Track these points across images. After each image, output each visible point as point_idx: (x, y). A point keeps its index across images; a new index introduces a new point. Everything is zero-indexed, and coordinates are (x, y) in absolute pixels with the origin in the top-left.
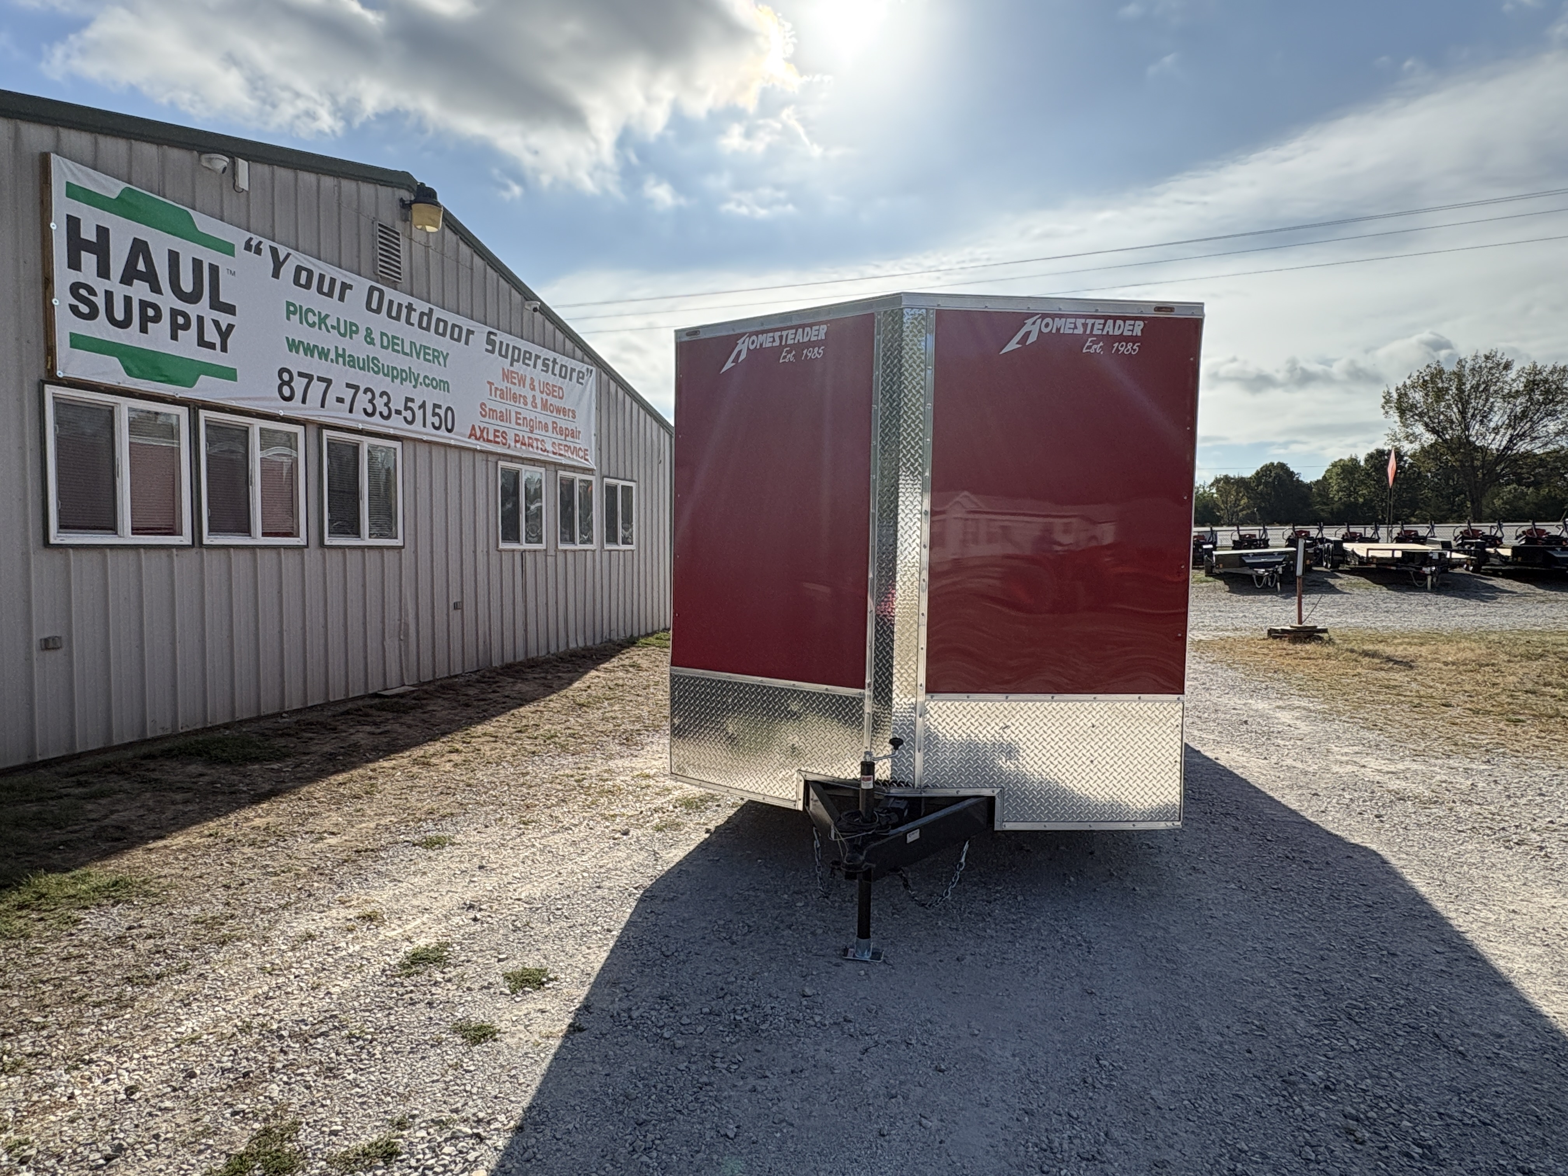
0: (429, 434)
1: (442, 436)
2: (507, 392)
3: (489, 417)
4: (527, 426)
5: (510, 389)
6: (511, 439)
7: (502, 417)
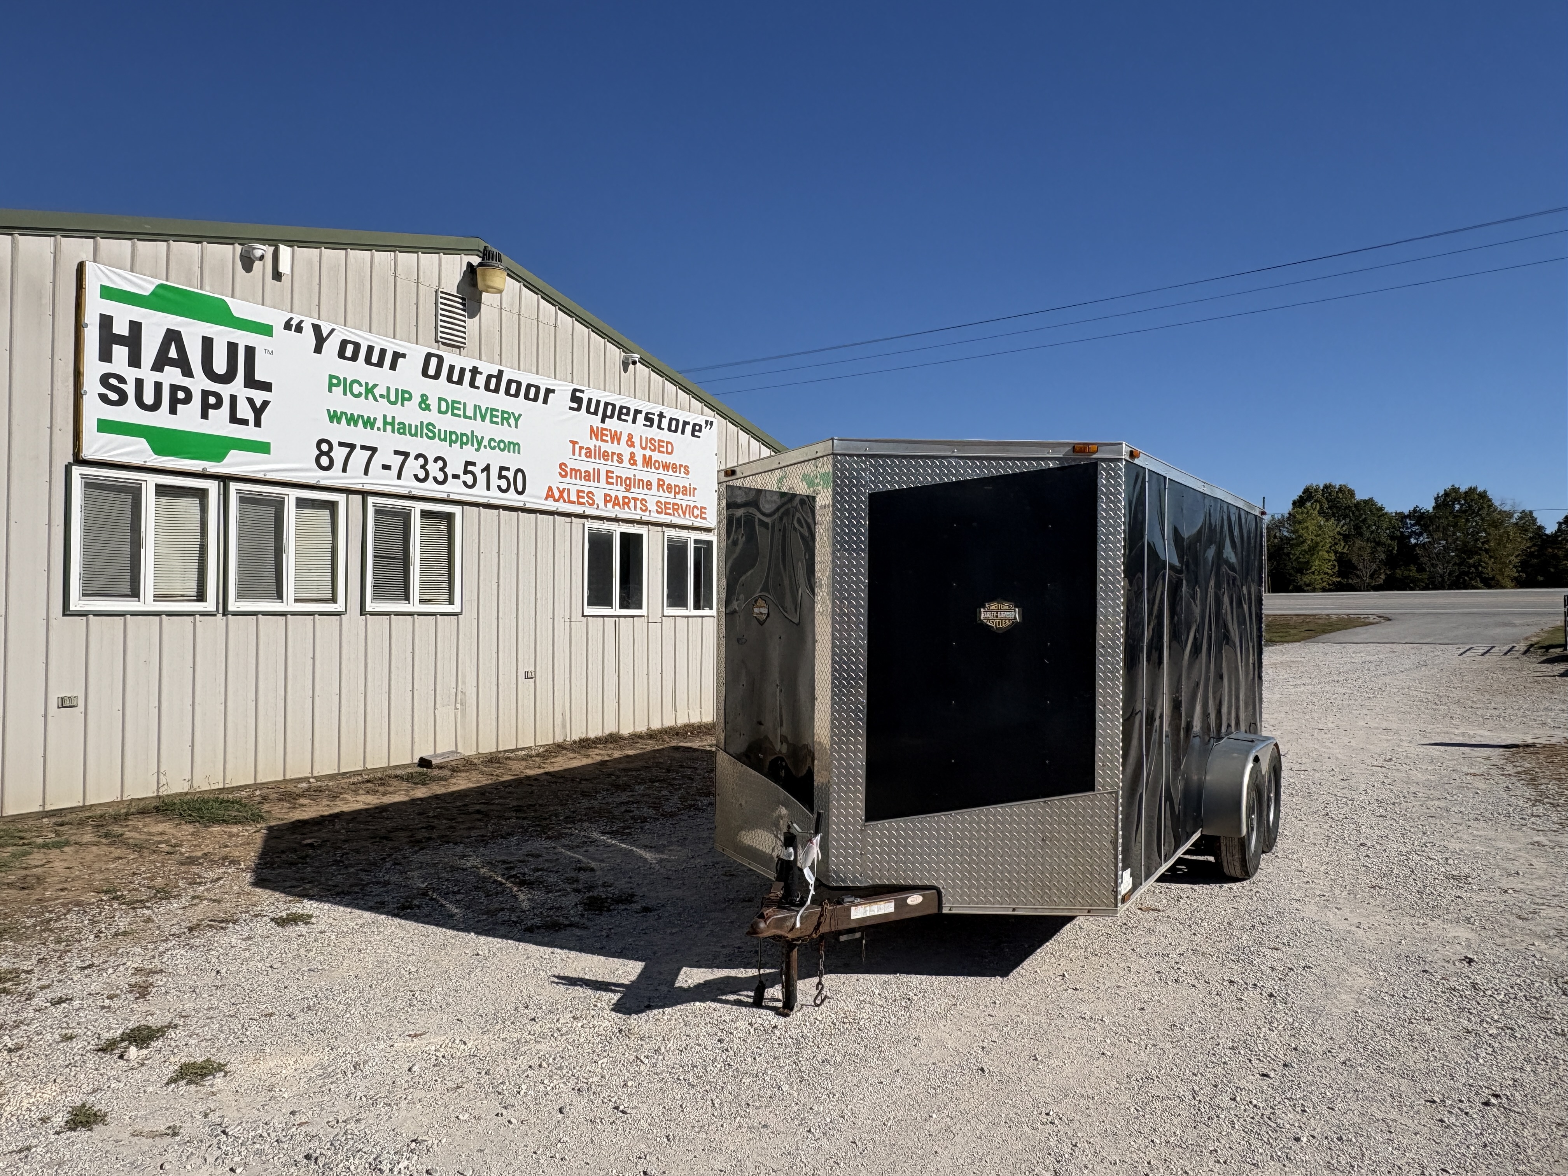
0: (494, 497)
1: (511, 498)
2: (595, 450)
3: (571, 477)
4: (621, 485)
5: (600, 447)
6: (599, 499)
7: (587, 477)
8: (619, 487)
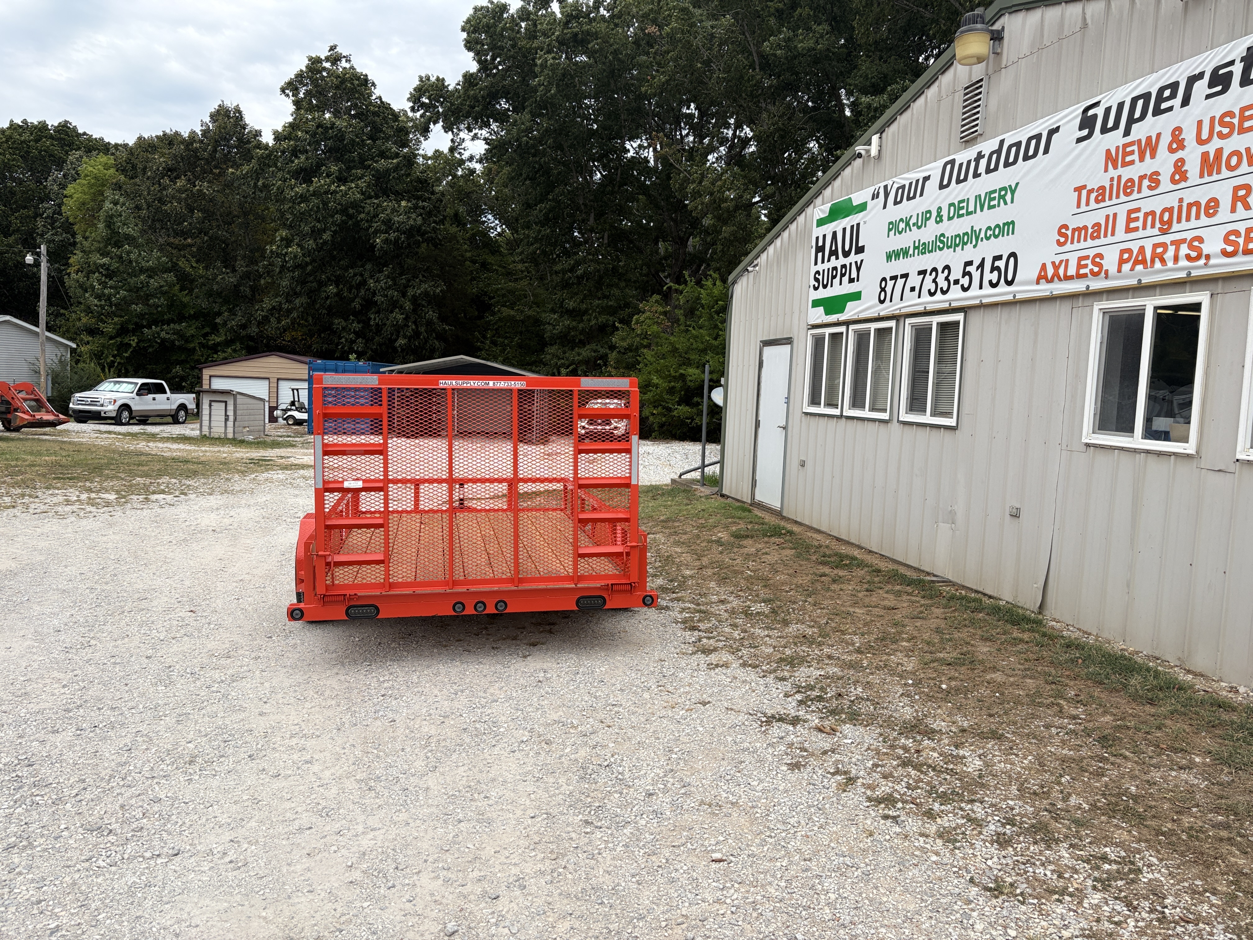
0: (988, 294)
1: (1003, 292)
2: (1111, 186)
3: (1072, 243)
4: (1153, 226)
5: (1119, 177)
6: (1110, 262)
7: (1097, 231)
8: (1149, 231)
